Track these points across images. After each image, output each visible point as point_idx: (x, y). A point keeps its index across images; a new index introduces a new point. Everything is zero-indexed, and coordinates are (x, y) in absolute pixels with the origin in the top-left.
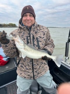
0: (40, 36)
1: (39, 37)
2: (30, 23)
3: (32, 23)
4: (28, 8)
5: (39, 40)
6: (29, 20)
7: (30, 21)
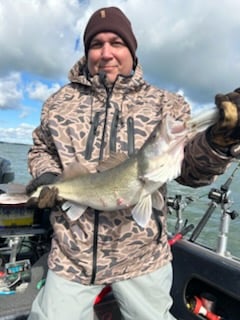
0: (142, 114)
1: (137, 117)
2: (116, 69)
3: (120, 67)
4: (103, 13)
5: (136, 127)
6: (111, 59)
7: (114, 62)
